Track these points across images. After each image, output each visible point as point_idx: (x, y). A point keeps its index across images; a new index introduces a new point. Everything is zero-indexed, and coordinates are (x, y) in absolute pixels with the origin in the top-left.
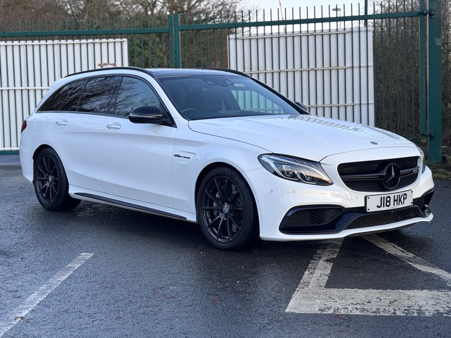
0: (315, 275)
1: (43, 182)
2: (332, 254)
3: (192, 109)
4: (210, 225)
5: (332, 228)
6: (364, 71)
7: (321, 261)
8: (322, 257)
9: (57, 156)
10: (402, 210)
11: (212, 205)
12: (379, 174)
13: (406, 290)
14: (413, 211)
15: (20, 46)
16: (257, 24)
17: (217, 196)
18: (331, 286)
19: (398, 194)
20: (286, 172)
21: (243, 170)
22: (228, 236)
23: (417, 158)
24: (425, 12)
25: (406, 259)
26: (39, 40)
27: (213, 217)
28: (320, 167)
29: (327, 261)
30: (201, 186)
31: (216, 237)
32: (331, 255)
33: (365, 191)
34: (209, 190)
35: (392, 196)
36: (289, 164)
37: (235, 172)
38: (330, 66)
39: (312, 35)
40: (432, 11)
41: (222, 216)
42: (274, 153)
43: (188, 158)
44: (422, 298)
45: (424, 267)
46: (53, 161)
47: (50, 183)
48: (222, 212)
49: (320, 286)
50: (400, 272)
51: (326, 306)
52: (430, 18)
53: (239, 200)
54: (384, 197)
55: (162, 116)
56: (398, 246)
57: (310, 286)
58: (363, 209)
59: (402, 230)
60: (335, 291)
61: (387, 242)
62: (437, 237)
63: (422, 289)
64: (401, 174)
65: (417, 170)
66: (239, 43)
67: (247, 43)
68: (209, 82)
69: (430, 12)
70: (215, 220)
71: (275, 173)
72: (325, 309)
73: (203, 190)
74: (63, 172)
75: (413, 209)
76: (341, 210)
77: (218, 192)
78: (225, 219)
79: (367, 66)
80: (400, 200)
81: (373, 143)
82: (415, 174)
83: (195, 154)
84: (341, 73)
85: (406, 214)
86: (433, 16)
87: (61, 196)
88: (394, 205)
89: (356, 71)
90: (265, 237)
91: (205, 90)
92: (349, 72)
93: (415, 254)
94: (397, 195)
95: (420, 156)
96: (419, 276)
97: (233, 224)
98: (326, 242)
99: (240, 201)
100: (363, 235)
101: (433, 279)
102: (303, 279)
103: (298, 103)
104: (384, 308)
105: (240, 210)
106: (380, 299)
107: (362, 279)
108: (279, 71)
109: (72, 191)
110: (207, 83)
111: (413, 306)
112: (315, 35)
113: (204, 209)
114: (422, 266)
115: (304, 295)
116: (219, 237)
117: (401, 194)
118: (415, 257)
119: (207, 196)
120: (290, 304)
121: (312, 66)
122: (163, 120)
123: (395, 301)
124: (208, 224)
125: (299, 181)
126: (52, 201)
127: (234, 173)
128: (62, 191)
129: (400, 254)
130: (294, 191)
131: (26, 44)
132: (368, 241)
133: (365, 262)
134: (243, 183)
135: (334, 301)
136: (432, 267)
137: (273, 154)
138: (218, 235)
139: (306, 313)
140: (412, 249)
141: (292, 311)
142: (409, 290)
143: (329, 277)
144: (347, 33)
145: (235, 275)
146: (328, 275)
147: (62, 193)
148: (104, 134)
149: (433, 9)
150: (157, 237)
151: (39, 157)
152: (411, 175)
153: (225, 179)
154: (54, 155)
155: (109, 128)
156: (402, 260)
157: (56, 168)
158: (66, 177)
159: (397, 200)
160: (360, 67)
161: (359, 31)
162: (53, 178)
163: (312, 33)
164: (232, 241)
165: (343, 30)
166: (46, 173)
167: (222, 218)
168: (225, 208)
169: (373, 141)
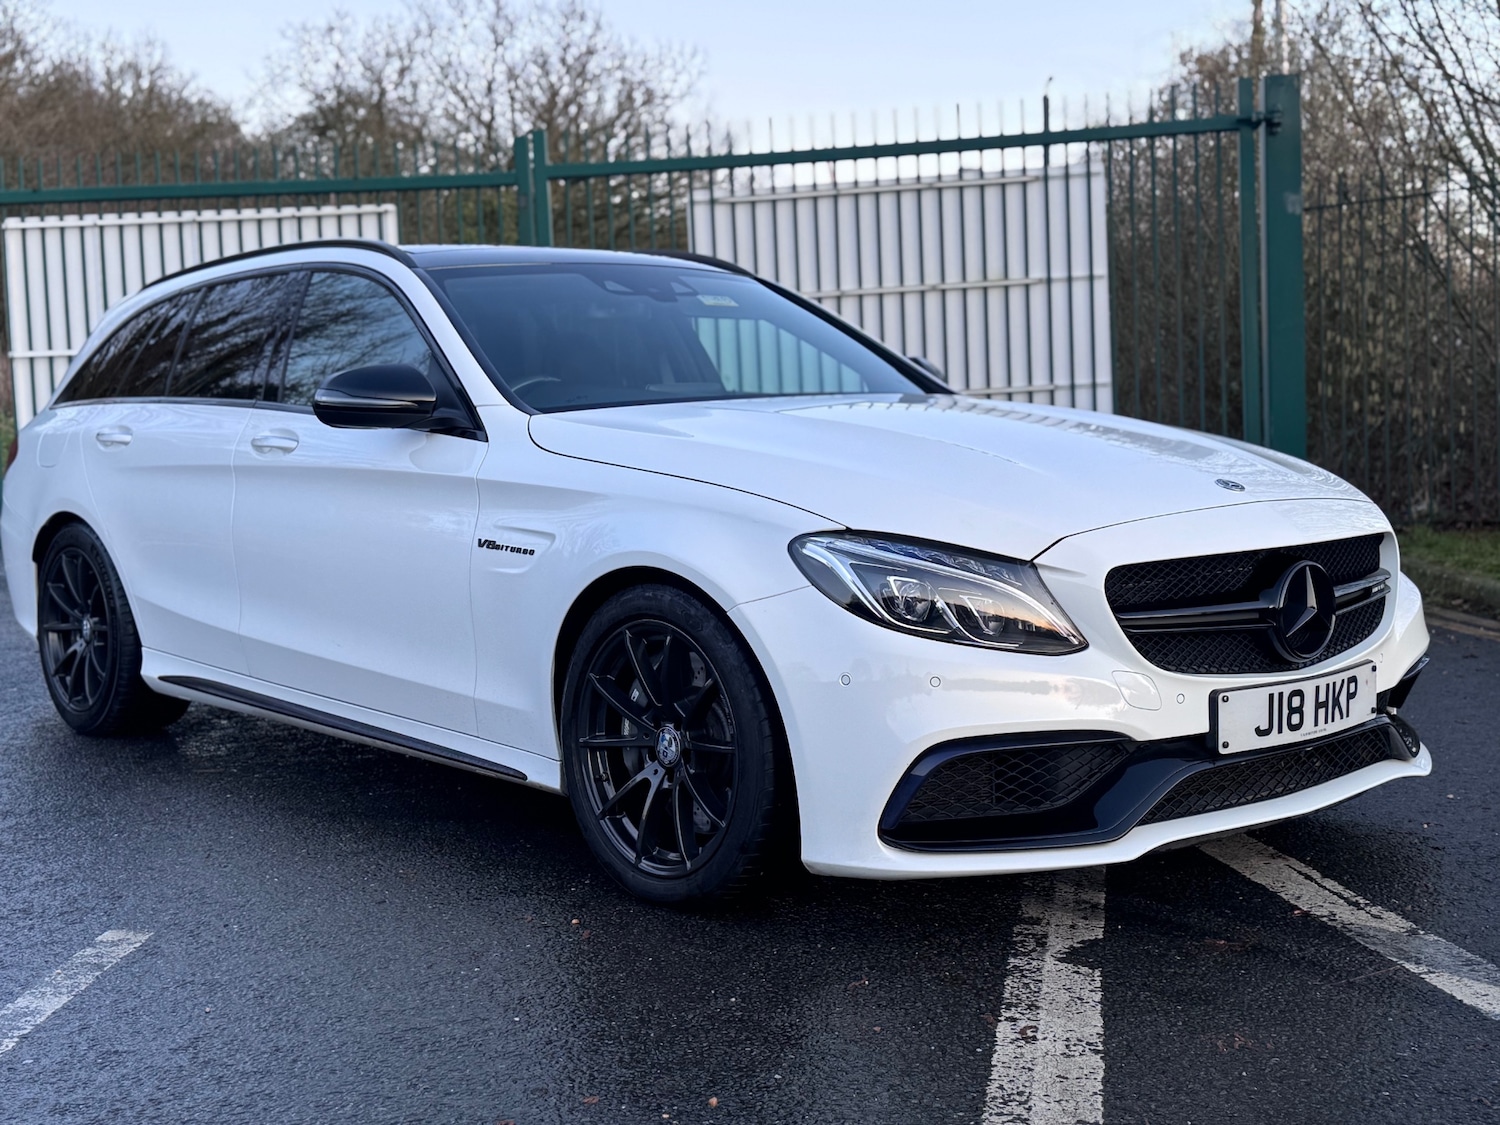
0: (1041, 1045)
1: (67, 638)
2: (1085, 919)
3: (550, 379)
4: (608, 805)
6: (1080, 290)
7: (1050, 961)
8: (1046, 936)
9: (101, 549)
10: (1340, 742)
11: (614, 730)
12: (1260, 605)
15: (82, 229)
16: (772, 159)
17: (636, 694)
19: (1330, 680)
20: (901, 603)
22: (676, 849)
23: (1378, 538)
24: (1253, 118)
25: (1384, 944)
27: (620, 775)
28: (1037, 581)
29: (1074, 957)
30: (573, 659)
31: (631, 855)
32: (1081, 924)
33: (1208, 672)
34: (604, 670)
35: (1308, 689)
36: (912, 572)
37: (699, 605)
38: (985, 277)
39: (930, 187)
40: (1274, 115)
41: (656, 772)
42: (853, 527)
43: (525, 552)
46: (91, 569)
47: (88, 643)
48: (654, 757)
52: (1270, 134)
53: (720, 712)
54: (1281, 695)
55: (434, 399)
56: (1324, 876)
58: (1202, 746)
61: (1273, 857)
62: (1447, 829)
64: (1338, 601)
65: (1382, 586)
66: (722, 213)
67: (742, 213)
68: (611, 285)
69: (1268, 116)
70: (631, 783)
71: (857, 608)
73: (583, 673)
74: (121, 606)
75: (1377, 733)
76: (1119, 750)
77: (637, 683)
78: (666, 785)
79: (1091, 278)
80: (1336, 702)
81: (1226, 484)
82: (1378, 599)
83: (551, 536)
84: (1016, 296)
86: (1279, 129)
87: (119, 685)
88: (1316, 725)
89: (1059, 291)
90: (824, 864)
91: (600, 314)
92: (1038, 295)
93: (1406, 917)
94: (1328, 685)
95: (1385, 534)
97: (696, 805)
99: (722, 715)
100: (1202, 843)
102: (995, 1074)
103: (915, 360)
105: (723, 755)
107: (1251, 1069)
108: (837, 293)
109: (153, 669)
110: (604, 287)
112: (940, 190)
113: (586, 745)
114: (1465, 981)
116: (643, 852)
117: (1338, 678)
118: (1414, 932)
119: (596, 694)
121: (932, 278)
122: (437, 414)
124: (603, 804)
125: (952, 638)
126: (91, 702)
127: (695, 610)
128: (121, 670)
129: (1345, 914)
130: (936, 681)
131: (100, 223)
134: (733, 645)
137: (848, 533)
138: (639, 845)
143: (1106, 1057)
144: (1031, 181)
145: (701, 1054)
146: (1101, 1048)
147: (120, 677)
148: (245, 472)
149: (1280, 107)
150: (420, 841)
151: (52, 554)
152: (1368, 606)
153: (665, 631)
154: (93, 547)
155: (259, 448)
156: (1373, 948)
157: (99, 590)
158: (133, 622)
159: (1325, 705)
160: (1070, 280)
161: (1067, 177)
162: (95, 623)
163: (931, 184)
164: (694, 871)
165: (1020, 173)
166: (73, 609)
167: (655, 782)
168: (666, 743)
169: (1226, 478)
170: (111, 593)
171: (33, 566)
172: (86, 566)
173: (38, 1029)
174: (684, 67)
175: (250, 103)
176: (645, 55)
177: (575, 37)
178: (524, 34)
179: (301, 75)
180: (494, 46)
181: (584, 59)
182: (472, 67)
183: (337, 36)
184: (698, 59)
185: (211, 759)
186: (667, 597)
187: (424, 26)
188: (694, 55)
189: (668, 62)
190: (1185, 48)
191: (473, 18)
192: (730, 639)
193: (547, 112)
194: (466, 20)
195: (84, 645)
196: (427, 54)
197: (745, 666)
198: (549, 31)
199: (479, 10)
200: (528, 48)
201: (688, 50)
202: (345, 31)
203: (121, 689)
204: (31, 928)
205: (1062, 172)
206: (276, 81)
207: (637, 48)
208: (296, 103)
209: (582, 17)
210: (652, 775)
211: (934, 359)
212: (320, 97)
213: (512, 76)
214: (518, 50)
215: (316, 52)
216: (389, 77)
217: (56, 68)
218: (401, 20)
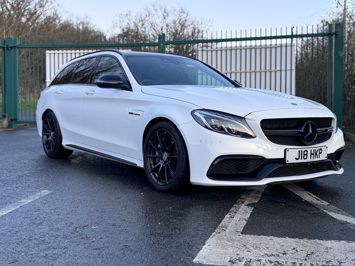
0: (234, 219)
1: (48, 137)
2: (255, 199)
4: (152, 170)
5: (254, 176)
6: (288, 73)
7: (243, 206)
8: (244, 201)
10: (317, 163)
11: (154, 154)
12: (298, 130)
13: (323, 240)
14: (327, 165)
15: (63, 53)
17: (159, 146)
18: (248, 232)
19: (315, 149)
20: (214, 125)
21: (178, 124)
22: (165, 180)
23: (331, 119)
24: (332, 33)
25: (321, 207)
26: (75, 50)
27: (155, 163)
28: (245, 122)
29: (249, 205)
30: (146, 138)
31: (156, 180)
32: (253, 200)
33: (285, 145)
34: (153, 140)
35: (309, 150)
36: (217, 119)
38: (266, 69)
39: (254, 48)
40: (337, 33)
41: (162, 163)
42: (205, 108)
43: (138, 115)
44: (340, 251)
45: (339, 215)
47: (52, 138)
48: (162, 160)
49: (237, 232)
50: (316, 220)
51: (238, 256)
52: (336, 37)
54: (302, 151)
55: (122, 82)
56: (313, 195)
57: (227, 231)
58: (282, 161)
59: (315, 181)
60: (250, 238)
61: (303, 191)
62: (347, 188)
63: (340, 239)
64: (317, 132)
65: (331, 130)
66: (205, 53)
67: (209, 53)
68: (165, 60)
69: (336, 33)
70: (157, 165)
71: (206, 127)
72: (236, 261)
73: (148, 141)
74: (59, 129)
75: (327, 163)
76: (263, 161)
77: (159, 143)
78: (164, 165)
79: (291, 70)
80: (316, 154)
81: (293, 104)
82: (330, 133)
83: (143, 111)
84: (273, 74)
85: (320, 167)
86: (338, 36)
87: (57, 147)
88: (311, 158)
89: (283, 73)
90: (195, 182)
91: (163, 67)
92: (278, 74)
93: (329, 202)
94: (314, 150)
95: (334, 118)
96: (335, 225)
98: (250, 188)
100: (283, 184)
101: (349, 229)
102: (222, 223)
104: (300, 262)
105: (175, 158)
106: (297, 250)
107: (279, 225)
109: (64, 143)
110: (163, 61)
111: (332, 261)
112: (256, 49)
113: (148, 157)
114: (336, 214)
115: (218, 241)
116: (159, 180)
117: (317, 149)
118: (329, 205)
119: (151, 146)
120: (201, 251)
121: (253, 69)
122: (123, 86)
123: (312, 253)
124: (151, 169)
125: (226, 133)
126: (52, 150)
127: (171, 126)
128: (58, 143)
129: (315, 201)
130: (220, 142)
131: (67, 52)
132: (287, 189)
133: (283, 208)
134: (178, 134)
135: (248, 250)
136: (346, 215)
137: (204, 110)
138: (158, 178)
139: (215, 264)
140: (326, 197)
141: (200, 262)
142: (326, 240)
143: (248, 222)
144: (278, 47)
145: (160, 216)
146: (247, 220)
147: (58, 145)
148: (84, 99)
149: (338, 31)
150: (115, 179)
151: (46, 118)
152: (326, 133)
153: (164, 131)
154: (54, 116)
155: (87, 94)
156: (318, 207)
157: (54, 126)
158: (61, 133)
159: (313, 154)
160: (286, 70)
161: (286, 46)
162: (54, 133)
163: (254, 47)
164: (168, 184)
165: (275, 45)
166: (49, 130)
167: (162, 165)
168: (164, 156)
169: (293, 103)
170: (57, 126)
171: (42, 121)
172: (52, 120)
173: (24, 205)
174: (207, 24)
175: (108, 31)
176: (198, 21)
177: (182, 17)
178: (170, 16)
179: (120, 25)
180: (163, 19)
181: (184, 22)
182: (158, 24)
183: (128, 16)
184: (210, 23)
185: (76, 163)
186: (166, 124)
187: (148, 14)
188: (209, 21)
189: (203, 23)
190: (323, 19)
191: (159, 12)
192: (178, 132)
193: (175, 35)
194: (157, 13)
195: (51, 138)
196: (148, 21)
197: (180, 138)
198: (176, 16)
199: (160, 10)
200: (171, 19)
201: (208, 20)
202: (130, 15)
203: (58, 147)
204: (29, 189)
205: (285, 45)
206: (114, 27)
207: (196, 20)
208: (118, 31)
209: (184, 12)
210: (161, 163)
211: (238, 80)
212: (123, 30)
213: (167, 26)
214: (169, 20)
215: (124, 20)
216: (139, 26)
217: (65, 22)
218: (143, 13)
